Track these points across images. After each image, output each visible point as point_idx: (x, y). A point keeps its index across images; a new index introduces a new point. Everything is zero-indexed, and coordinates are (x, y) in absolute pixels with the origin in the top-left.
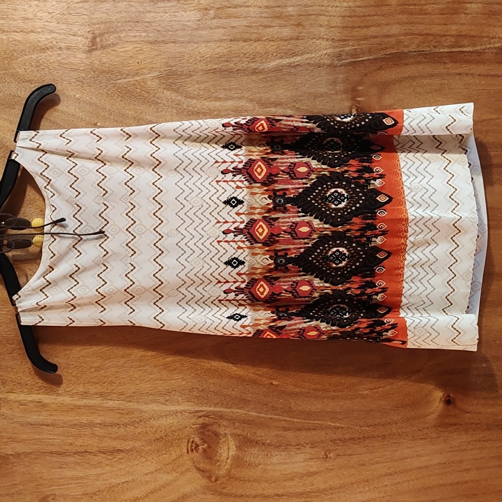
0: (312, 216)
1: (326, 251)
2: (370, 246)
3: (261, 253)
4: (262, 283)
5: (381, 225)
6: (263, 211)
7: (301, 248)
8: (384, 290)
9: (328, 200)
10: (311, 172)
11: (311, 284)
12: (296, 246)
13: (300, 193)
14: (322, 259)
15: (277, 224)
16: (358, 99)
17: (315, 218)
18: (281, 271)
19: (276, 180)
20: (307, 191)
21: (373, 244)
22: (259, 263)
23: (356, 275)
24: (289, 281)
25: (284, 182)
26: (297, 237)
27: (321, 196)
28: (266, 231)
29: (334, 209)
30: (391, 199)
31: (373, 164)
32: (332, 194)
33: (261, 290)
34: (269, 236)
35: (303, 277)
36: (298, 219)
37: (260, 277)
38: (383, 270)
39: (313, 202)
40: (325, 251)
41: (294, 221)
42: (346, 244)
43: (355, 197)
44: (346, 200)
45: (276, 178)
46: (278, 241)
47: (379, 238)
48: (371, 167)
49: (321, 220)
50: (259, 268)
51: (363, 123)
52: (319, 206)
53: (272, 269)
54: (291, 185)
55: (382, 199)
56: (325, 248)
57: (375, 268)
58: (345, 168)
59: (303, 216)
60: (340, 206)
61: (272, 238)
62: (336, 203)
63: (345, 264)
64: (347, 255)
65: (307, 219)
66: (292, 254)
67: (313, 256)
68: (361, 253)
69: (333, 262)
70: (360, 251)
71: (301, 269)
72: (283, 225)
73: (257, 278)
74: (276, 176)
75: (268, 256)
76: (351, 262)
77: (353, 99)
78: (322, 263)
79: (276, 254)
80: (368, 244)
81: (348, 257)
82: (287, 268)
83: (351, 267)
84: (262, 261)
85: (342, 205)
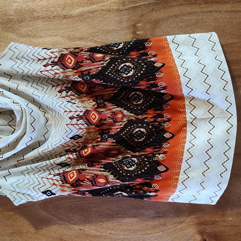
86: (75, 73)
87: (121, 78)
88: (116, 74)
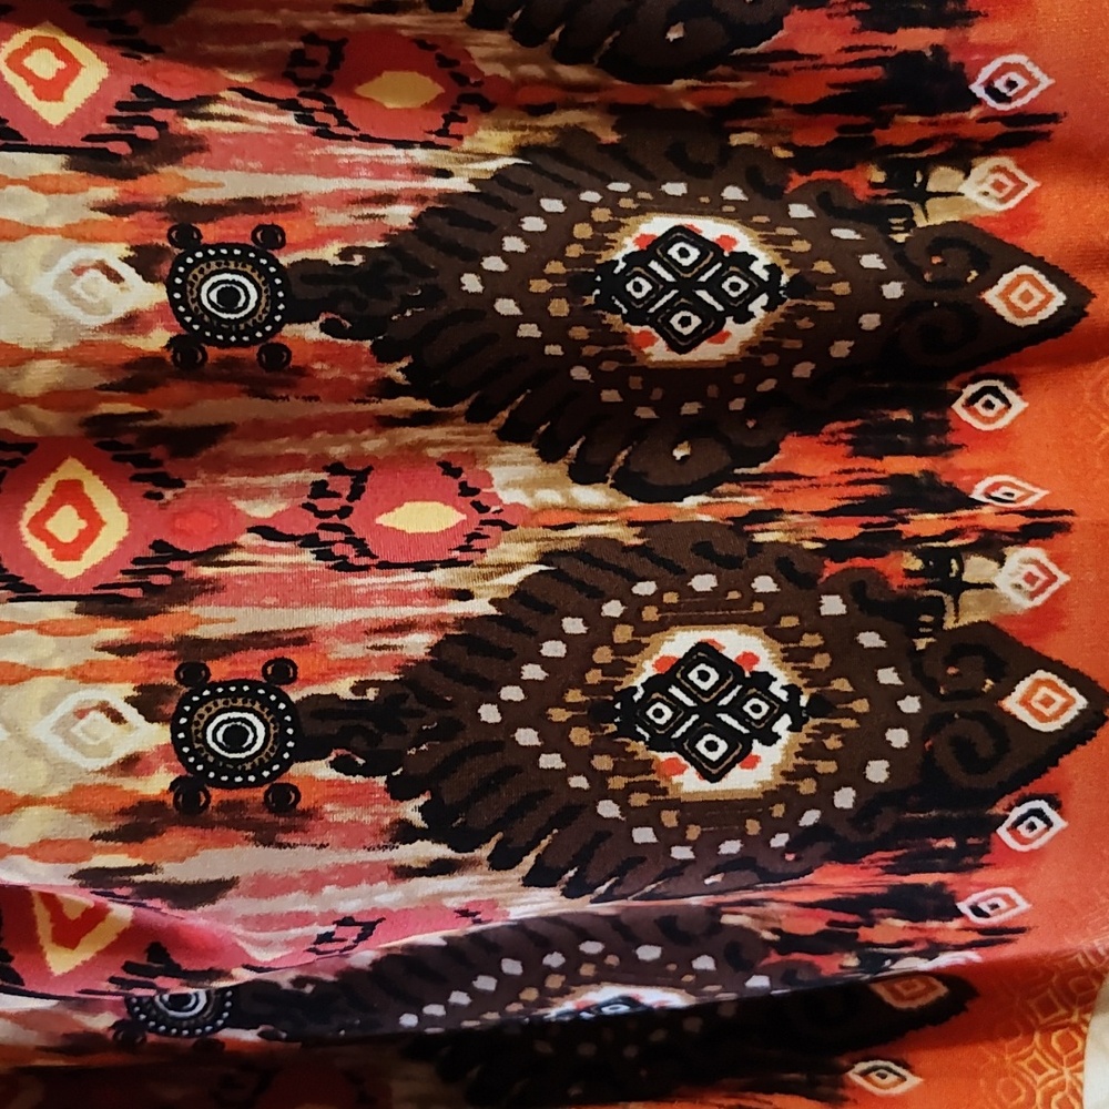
86: (107, 648)
87: (639, 799)
88: (591, 752)
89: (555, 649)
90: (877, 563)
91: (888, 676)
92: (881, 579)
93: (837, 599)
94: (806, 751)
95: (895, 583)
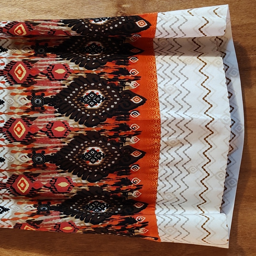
0: (68, 116)
1: (82, 149)
2: (124, 145)
3: (20, 151)
4: (23, 179)
5: (134, 125)
6: (22, 111)
7: (57, 147)
8: (139, 187)
9: (84, 101)
10: (68, 74)
11: (69, 181)
12: (53, 145)
13: (57, 94)
14: (79, 157)
15: (34, 123)
16: (123, 6)
17: (71, 118)
18: (40, 168)
19: (35, 81)
20: (65, 92)
21: (127, 144)
22: (18, 160)
23: (112, 172)
24: (48, 178)
25: (43, 83)
26: (53, 137)
27: (77, 97)
28: (24, 130)
29: (89, 110)
30: (144, 100)
31: (129, 66)
32: (88, 95)
33: (22, 185)
34: (27, 135)
35: (62, 174)
36: (54, 119)
37: (20, 173)
38: (138, 168)
39: (70, 102)
40: (80, 150)
41: (50, 120)
42: (100, 143)
43: (110, 98)
44: (101, 101)
45: (35, 80)
46: (35, 140)
47: (133, 138)
48: (127, 69)
49: (76, 120)
50: (18, 165)
51: (116, 26)
52: (76, 107)
53: (30, 166)
54: (50, 86)
55: (136, 100)
56: (80, 147)
57: (130, 166)
58: (102, 70)
59: (60, 116)
60: (95, 107)
61: (30, 137)
62: (92, 103)
63: (101, 162)
64: (101, 154)
65: (63, 119)
66: (50, 152)
67: (69, 155)
68: (116, 152)
69: (89, 160)
70: (115, 150)
71: (58, 167)
72: (40, 124)
73: (17, 174)
74: (35, 77)
75: (27, 154)
76: (107, 161)
77: (119, 6)
78: (78, 161)
79: (34, 152)
80: (122, 144)
81: (103, 156)
82: (45, 166)
83: (107, 165)
84: (20, 158)
85: (98, 106)
89: (74, 92)
90: (114, 82)
91: (115, 96)
92: (115, 84)
93: (109, 86)
94: (103, 104)
95: (116, 85)
